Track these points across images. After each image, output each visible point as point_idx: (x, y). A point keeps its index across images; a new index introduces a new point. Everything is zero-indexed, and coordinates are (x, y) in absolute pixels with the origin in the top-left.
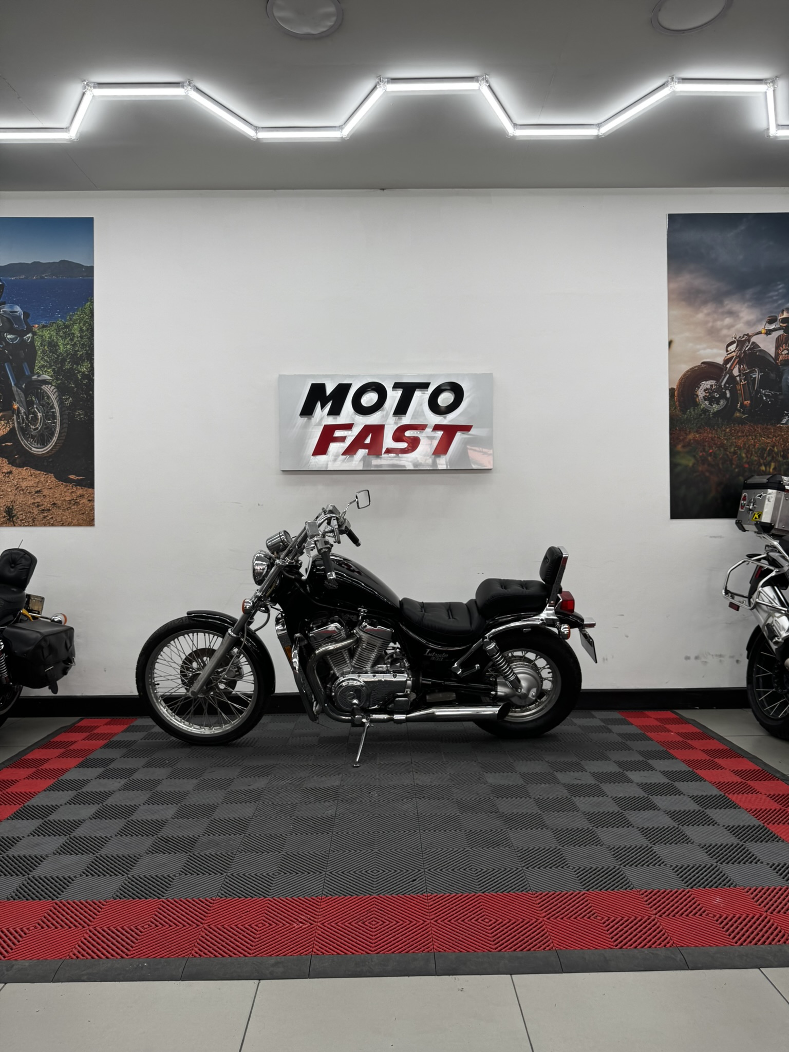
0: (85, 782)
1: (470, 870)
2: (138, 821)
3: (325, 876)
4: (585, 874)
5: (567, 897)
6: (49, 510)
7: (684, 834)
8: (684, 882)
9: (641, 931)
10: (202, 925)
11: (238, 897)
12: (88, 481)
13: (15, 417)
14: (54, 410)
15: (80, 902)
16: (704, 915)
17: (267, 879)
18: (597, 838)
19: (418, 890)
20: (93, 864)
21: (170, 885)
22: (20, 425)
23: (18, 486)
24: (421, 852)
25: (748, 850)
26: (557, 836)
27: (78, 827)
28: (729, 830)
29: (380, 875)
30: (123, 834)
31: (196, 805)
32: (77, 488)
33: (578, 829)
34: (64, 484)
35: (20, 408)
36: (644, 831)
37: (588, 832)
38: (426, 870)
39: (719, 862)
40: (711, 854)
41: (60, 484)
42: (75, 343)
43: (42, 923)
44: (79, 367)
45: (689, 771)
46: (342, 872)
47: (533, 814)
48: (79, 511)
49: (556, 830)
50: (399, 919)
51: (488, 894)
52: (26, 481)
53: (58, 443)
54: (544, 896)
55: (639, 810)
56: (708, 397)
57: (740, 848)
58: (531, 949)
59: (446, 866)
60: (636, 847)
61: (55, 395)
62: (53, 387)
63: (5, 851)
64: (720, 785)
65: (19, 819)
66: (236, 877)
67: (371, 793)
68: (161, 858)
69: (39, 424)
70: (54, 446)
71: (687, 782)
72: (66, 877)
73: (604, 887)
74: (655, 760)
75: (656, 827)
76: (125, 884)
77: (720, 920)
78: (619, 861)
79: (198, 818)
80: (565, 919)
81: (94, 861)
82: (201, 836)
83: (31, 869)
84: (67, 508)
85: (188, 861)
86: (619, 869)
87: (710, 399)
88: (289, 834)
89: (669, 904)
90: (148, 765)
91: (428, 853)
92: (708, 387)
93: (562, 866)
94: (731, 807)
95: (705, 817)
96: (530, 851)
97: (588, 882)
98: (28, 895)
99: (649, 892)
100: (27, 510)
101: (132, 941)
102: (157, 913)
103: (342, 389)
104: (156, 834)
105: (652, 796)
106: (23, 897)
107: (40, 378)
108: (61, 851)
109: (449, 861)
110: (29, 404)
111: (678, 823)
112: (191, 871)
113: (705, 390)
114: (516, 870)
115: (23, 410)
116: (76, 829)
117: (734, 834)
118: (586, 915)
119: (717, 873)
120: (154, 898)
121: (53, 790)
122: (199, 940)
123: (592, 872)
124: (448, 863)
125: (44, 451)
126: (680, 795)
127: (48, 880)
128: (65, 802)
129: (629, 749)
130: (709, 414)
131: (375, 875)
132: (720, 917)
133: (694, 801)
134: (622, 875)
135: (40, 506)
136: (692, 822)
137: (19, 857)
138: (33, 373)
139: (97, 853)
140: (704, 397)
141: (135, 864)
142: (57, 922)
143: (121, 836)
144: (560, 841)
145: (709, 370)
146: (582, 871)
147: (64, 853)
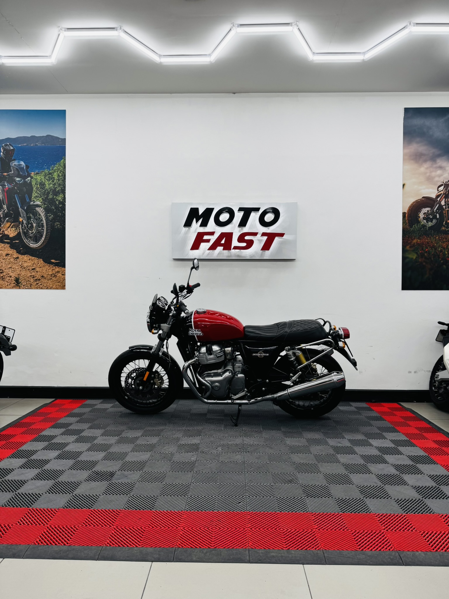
0: (53, 437)
1: (273, 497)
2: (82, 461)
3: (187, 498)
4: (342, 502)
5: (331, 517)
6: (40, 280)
7: (403, 479)
8: (402, 509)
9: (375, 539)
10: (113, 526)
11: (136, 509)
12: (62, 264)
13: (20, 226)
14: (43, 222)
15: (44, 510)
16: (414, 531)
17: (153, 499)
18: (351, 480)
19: (242, 509)
20: (53, 487)
21: (96, 501)
22: (23, 230)
23: (22, 265)
24: (245, 486)
25: (442, 491)
26: (326, 478)
27: (47, 463)
28: (430, 478)
29: (220, 499)
30: (72, 469)
31: (116, 452)
32: (55, 267)
33: (339, 474)
34: (48, 265)
35: (23, 220)
36: (379, 477)
37: (345, 476)
38: (247, 497)
39: (424, 497)
40: (419, 492)
41: (46, 265)
42: (55, 183)
43: (20, 521)
44: (57, 197)
45: (407, 440)
46: (198, 496)
47: (312, 464)
48: (56, 280)
49: (325, 474)
50: (229, 527)
51: (283, 513)
52: (27, 263)
53: (45, 241)
54: (317, 515)
55: (376, 463)
56: (426, 218)
57: (437, 489)
58: (307, 549)
59: (259, 494)
60: (373, 486)
61: (43, 213)
62: (42, 209)
63: (4, 477)
64: (425, 450)
65: (14, 458)
66: (135, 497)
67: (218, 448)
68: (94, 484)
69: (34, 230)
70: (42, 243)
71: (406, 447)
72: (37, 493)
73: (353, 511)
74: (386, 433)
75: (386, 474)
76: (70, 499)
77: (424, 535)
78: (363, 495)
79: (116, 460)
80: (329, 530)
81: (54, 484)
82: (117, 471)
83: (18, 488)
84: (50, 279)
85: (108, 486)
86: (363, 500)
87: (427, 219)
88: (168, 472)
89: (392, 523)
90: (90, 428)
91: (249, 486)
92: (426, 212)
93: (328, 497)
94: (432, 463)
95: (416, 469)
96: (310, 486)
97: (344, 507)
98: (15, 504)
99: (380, 515)
100: (27, 279)
101: (71, 535)
102: (87, 518)
103: (209, 211)
104: (92, 470)
105: (384, 455)
106: (11, 505)
107: (35, 204)
108: (36, 478)
109: (261, 492)
110: (29, 218)
111: (399, 472)
112: (109, 493)
113: (424, 214)
114: (300, 499)
115: (25, 222)
116: (46, 465)
117: (433, 480)
118: (341, 528)
119: (423, 504)
120: (86, 509)
121: (35, 441)
122: (110, 535)
123: (346, 501)
124: (260, 493)
125: (37, 246)
126: (401, 455)
127: (27, 495)
128: (41, 448)
129: (371, 425)
130: (426, 228)
131: (217, 498)
132: (424, 533)
133: (410, 459)
134: (364, 504)
135: (35, 277)
136: (408, 472)
137: (11, 481)
138: (31, 201)
139: (57, 479)
140: (423, 218)
141: (77, 487)
142: (29, 521)
143: (71, 470)
144: (328, 481)
145: (427, 202)
146: (340, 500)
147: (37, 479)
